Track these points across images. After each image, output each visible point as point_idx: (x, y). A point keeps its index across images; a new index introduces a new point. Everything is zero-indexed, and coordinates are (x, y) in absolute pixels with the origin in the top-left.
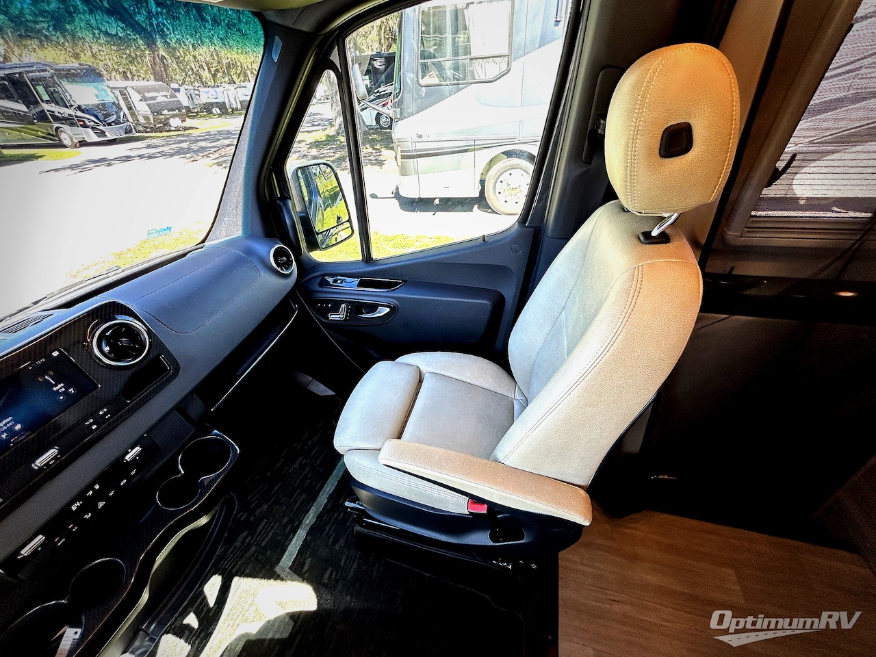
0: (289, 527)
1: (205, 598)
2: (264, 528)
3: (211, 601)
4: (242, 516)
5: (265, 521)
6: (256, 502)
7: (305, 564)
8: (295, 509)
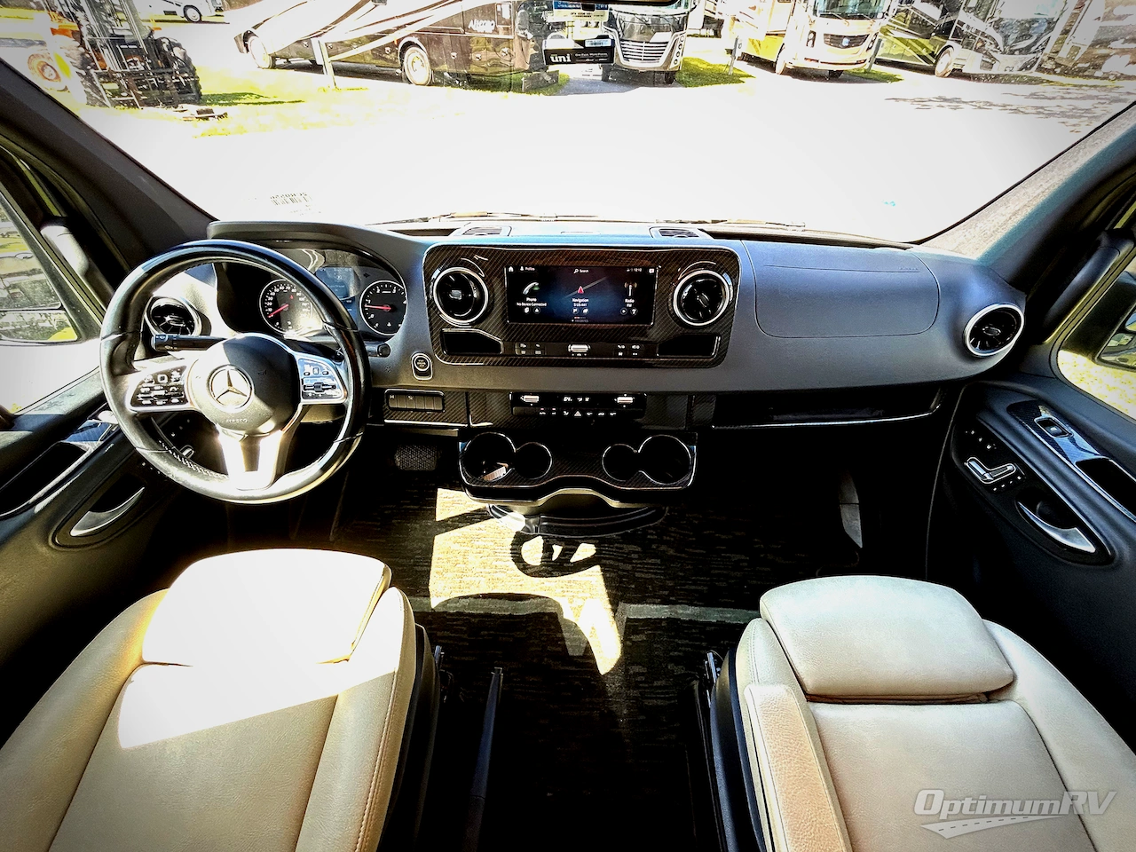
0: (666, 593)
1: (575, 550)
2: (652, 564)
3: (576, 558)
4: (652, 534)
5: (659, 561)
6: (672, 539)
7: (638, 634)
8: (687, 587)
